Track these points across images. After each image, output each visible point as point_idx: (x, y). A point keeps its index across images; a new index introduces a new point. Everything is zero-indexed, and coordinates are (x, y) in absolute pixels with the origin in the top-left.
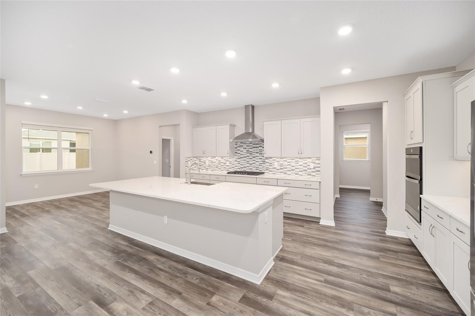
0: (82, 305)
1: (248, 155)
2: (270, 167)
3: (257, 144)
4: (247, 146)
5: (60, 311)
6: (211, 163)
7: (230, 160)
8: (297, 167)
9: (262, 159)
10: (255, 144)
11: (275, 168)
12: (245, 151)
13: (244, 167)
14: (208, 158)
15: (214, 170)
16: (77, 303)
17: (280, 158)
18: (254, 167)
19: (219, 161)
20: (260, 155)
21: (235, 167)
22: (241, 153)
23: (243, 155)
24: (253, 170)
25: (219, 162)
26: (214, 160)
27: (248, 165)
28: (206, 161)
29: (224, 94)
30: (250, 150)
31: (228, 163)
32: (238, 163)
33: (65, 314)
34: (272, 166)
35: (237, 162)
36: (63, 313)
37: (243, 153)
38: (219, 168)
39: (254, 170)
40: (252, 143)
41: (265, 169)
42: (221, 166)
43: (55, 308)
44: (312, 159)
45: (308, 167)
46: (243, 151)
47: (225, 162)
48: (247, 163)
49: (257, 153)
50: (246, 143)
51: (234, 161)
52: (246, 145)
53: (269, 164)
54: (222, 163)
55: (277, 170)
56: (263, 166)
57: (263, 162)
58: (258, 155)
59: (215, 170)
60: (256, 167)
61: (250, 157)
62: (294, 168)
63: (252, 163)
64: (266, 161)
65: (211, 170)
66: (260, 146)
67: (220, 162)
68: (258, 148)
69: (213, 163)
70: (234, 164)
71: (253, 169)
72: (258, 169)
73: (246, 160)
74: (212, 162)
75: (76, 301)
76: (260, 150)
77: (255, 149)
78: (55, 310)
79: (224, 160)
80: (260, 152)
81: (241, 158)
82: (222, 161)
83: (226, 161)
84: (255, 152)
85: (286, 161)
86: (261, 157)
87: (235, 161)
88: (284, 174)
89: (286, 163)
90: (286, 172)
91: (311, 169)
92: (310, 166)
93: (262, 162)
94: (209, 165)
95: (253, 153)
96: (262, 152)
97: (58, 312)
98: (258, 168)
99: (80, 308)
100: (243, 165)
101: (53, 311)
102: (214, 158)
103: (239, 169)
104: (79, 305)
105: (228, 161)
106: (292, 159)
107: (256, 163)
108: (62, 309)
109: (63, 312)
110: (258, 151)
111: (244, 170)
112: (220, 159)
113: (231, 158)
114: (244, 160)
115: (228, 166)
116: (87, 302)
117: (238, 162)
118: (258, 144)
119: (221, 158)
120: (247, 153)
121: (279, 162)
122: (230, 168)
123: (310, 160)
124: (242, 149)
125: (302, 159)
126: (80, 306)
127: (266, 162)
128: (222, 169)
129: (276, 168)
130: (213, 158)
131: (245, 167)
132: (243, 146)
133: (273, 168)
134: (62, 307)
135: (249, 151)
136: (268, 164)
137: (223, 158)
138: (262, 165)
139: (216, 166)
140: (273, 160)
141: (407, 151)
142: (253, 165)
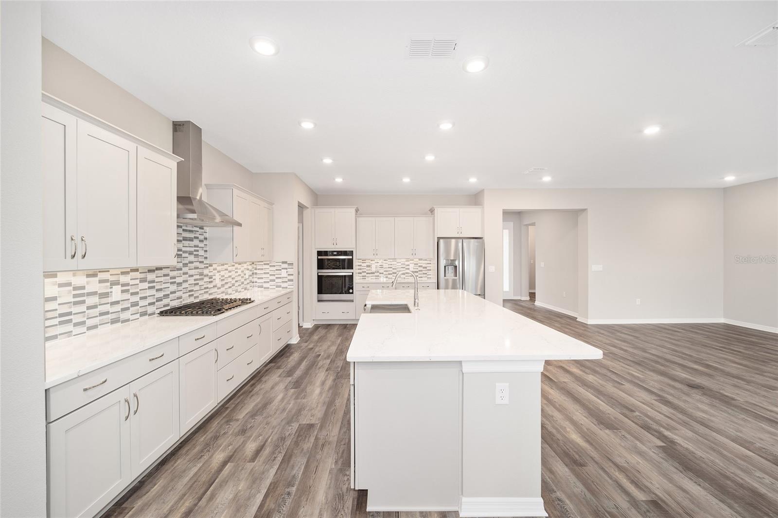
2: (209, 286)
3: (190, 231)
7: (124, 279)
9: (198, 268)
10: (186, 231)
11: (216, 286)
13: (164, 296)
17: (221, 265)
18: (185, 291)
19: (75, 289)
20: (196, 259)
25: (75, 296)
27: (173, 288)
29: (308, 125)
30: (178, 246)
31: (116, 293)
32: (149, 288)
34: (212, 282)
35: (146, 285)
38: (76, 319)
40: (182, 227)
41: (203, 292)
42: (89, 308)
44: (247, 263)
47: (103, 288)
48: (171, 283)
49: (190, 253)
51: (138, 282)
53: (209, 278)
54: (89, 294)
55: (218, 289)
56: (199, 284)
57: (200, 275)
58: (192, 258)
60: (189, 292)
64: (206, 272)
66: (194, 238)
67: (82, 295)
68: (192, 241)
70: (137, 293)
71: (184, 296)
76: (195, 246)
77: (186, 243)
79: (101, 282)
80: (195, 251)
82: (93, 285)
83: (109, 284)
85: (227, 270)
86: (197, 264)
87: (143, 280)
89: (227, 274)
91: (246, 280)
92: (245, 274)
93: (198, 277)
95: (183, 255)
96: (198, 251)
98: (193, 291)
100: (161, 290)
105: (116, 283)
106: (232, 266)
107: (189, 278)
110: (192, 249)
112: (80, 280)
113: (128, 273)
115: (117, 302)
117: (149, 282)
118: (193, 231)
119: (88, 276)
121: (220, 272)
122: (122, 310)
123: (245, 266)
125: (240, 264)
127: (206, 276)
128: (90, 323)
129: (218, 285)
131: (168, 296)
133: (214, 287)
136: (207, 279)
137: (96, 276)
139: (61, 315)
140: (214, 269)
141: (319, 253)
142: (184, 285)
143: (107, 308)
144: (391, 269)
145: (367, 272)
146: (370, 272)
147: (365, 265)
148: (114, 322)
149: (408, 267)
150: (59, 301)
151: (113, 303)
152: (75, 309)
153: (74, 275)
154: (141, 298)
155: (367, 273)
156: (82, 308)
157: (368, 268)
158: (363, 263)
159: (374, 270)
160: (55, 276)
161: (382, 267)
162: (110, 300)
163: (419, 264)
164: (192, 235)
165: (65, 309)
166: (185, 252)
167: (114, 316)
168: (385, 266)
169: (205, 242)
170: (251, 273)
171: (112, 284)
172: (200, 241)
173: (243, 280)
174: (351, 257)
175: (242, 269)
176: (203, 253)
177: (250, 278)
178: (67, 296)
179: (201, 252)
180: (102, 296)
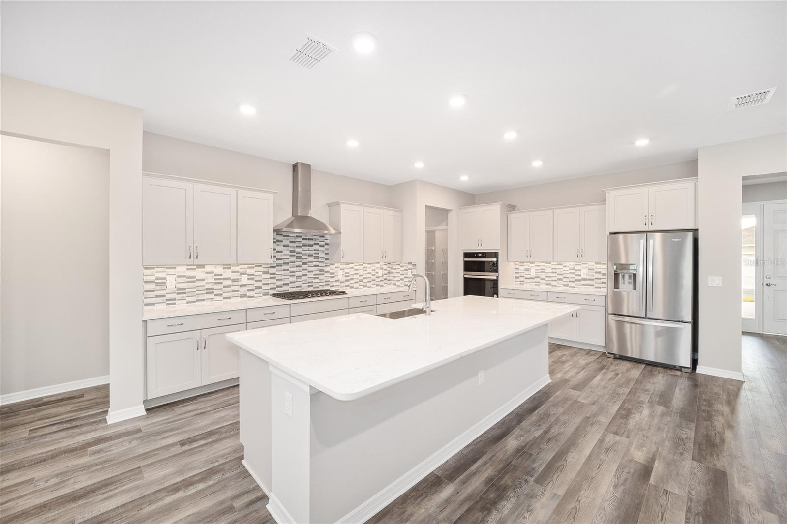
0: (664, 489)
1: (293, 259)
2: (331, 280)
3: (309, 239)
4: (290, 242)
5: (693, 511)
6: (188, 282)
7: (249, 271)
8: (365, 276)
9: (318, 266)
10: (306, 239)
11: (339, 281)
12: (286, 251)
13: (284, 284)
14: (175, 268)
15: (198, 301)
16: (666, 496)
17: (346, 265)
18: (304, 282)
19: (215, 275)
20: (316, 260)
21: (263, 287)
23: (281, 259)
24: (302, 288)
25: (215, 279)
26: (199, 274)
27: (294, 279)
28: (167, 277)
29: (353, 144)
30: (297, 250)
31: (244, 280)
32: (270, 278)
33: (691, 502)
34: (334, 277)
35: (268, 276)
36: (692, 504)
37: (281, 255)
38: (216, 292)
39: (305, 288)
40: (301, 237)
41: (324, 284)
42: (224, 287)
43: (694, 519)
44: (381, 264)
46: (282, 252)
47: (234, 276)
48: (290, 276)
49: (310, 255)
50: (288, 236)
51: (261, 273)
52: (288, 240)
53: (331, 274)
54: (225, 279)
55: (341, 283)
56: (320, 278)
57: (320, 271)
58: (311, 259)
59: (203, 300)
60: (309, 283)
61: (297, 264)
62: (361, 278)
63: (300, 274)
64: (326, 269)
65: (188, 303)
66: (315, 244)
67: (221, 279)
68: (313, 246)
69: (194, 282)
70: (261, 281)
71: (303, 285)
72: (312, 286)
73: (288, 270)
74: (192, 279)
75: (663, 500)
76: (315, 250)
77: (306, 248)
78: (697, 517)
79: (232, 272)
80: (315, 253)
81: (278, 265)
82: (228, 274)
83: (239, 274)
85: (353, 268)
87: (264, 273)
88: (350, 288)
89: (352, 272)
90: (352, 285)
91: (379, 277)
92: (378, 273)
93: (318, 273)
94: (178, 289)
95: (303, 257)
96: (318, 253)
97: (696, 512)
98: (312, 282)
99: (669, 490)
100: (281, 280)
101: (701, 519)
102: (197, 270)
103: (275, 288)
104: (667, 493)
105: (245, 273)
106: (360, 265)
107: (308, 273)
108: (689, 510)
109: (690, 505)
110: (313, 252)
111: (284, 291)
112: (219, 270)
113: (254, 267)
114: (284, 270)
115: (245, 285)
116: (656, 486)
117: (270, 274)
118: (312, 239)
119: (224, 269)
120: (290, 255)
121: (344, 269)
122: (249, 290)
123: (378, 266)
124: (279, 248)
125: (371, 264)
126: (668, 491)
127: (326, 272)
128: (225, 295)
130: (195, 269)
131: (287, 284)
132: (282, 242)
133: (336, 281)
134: (687, 512)
135: (294, 252)
136: (328, 275)
137: (230, 268)
138: (318, 278)
139: (207, 289)
140: (336, 268)
141: (467, 255)
142: (304, 278)
143: (237, 288)
144: (556, 275)
145: (526, 276)
146: (529, 276)
147: (523, 268)
148: (241, 296)
149: (578, 273)
150: (206, 281)
151: (241, 286)
152: (216, 287)
153: (215, 267)
154: (263, 284)
155: (525, 278)
156: (221, 286)
157: (527, 272)
158: (521, 266)
159: (533, 273)
160: (204, 268)
161: (543, 271)
162: (239, 283)
163: (595, 270)
164: (312, 242)
165: (210, 286)
166: (303, 254)
167: (242, 293)
168: (549, 270)
169: (326, 247)
170: (386, 272)
171: (242, 274)
172: (320, 246)
173: (374, 277)
174: (495, 259)
175: (373, 268)
176: (323, 255)
177: (385, 276)
178: (211, 279)
179: (321, 255)
180: (234, 280)
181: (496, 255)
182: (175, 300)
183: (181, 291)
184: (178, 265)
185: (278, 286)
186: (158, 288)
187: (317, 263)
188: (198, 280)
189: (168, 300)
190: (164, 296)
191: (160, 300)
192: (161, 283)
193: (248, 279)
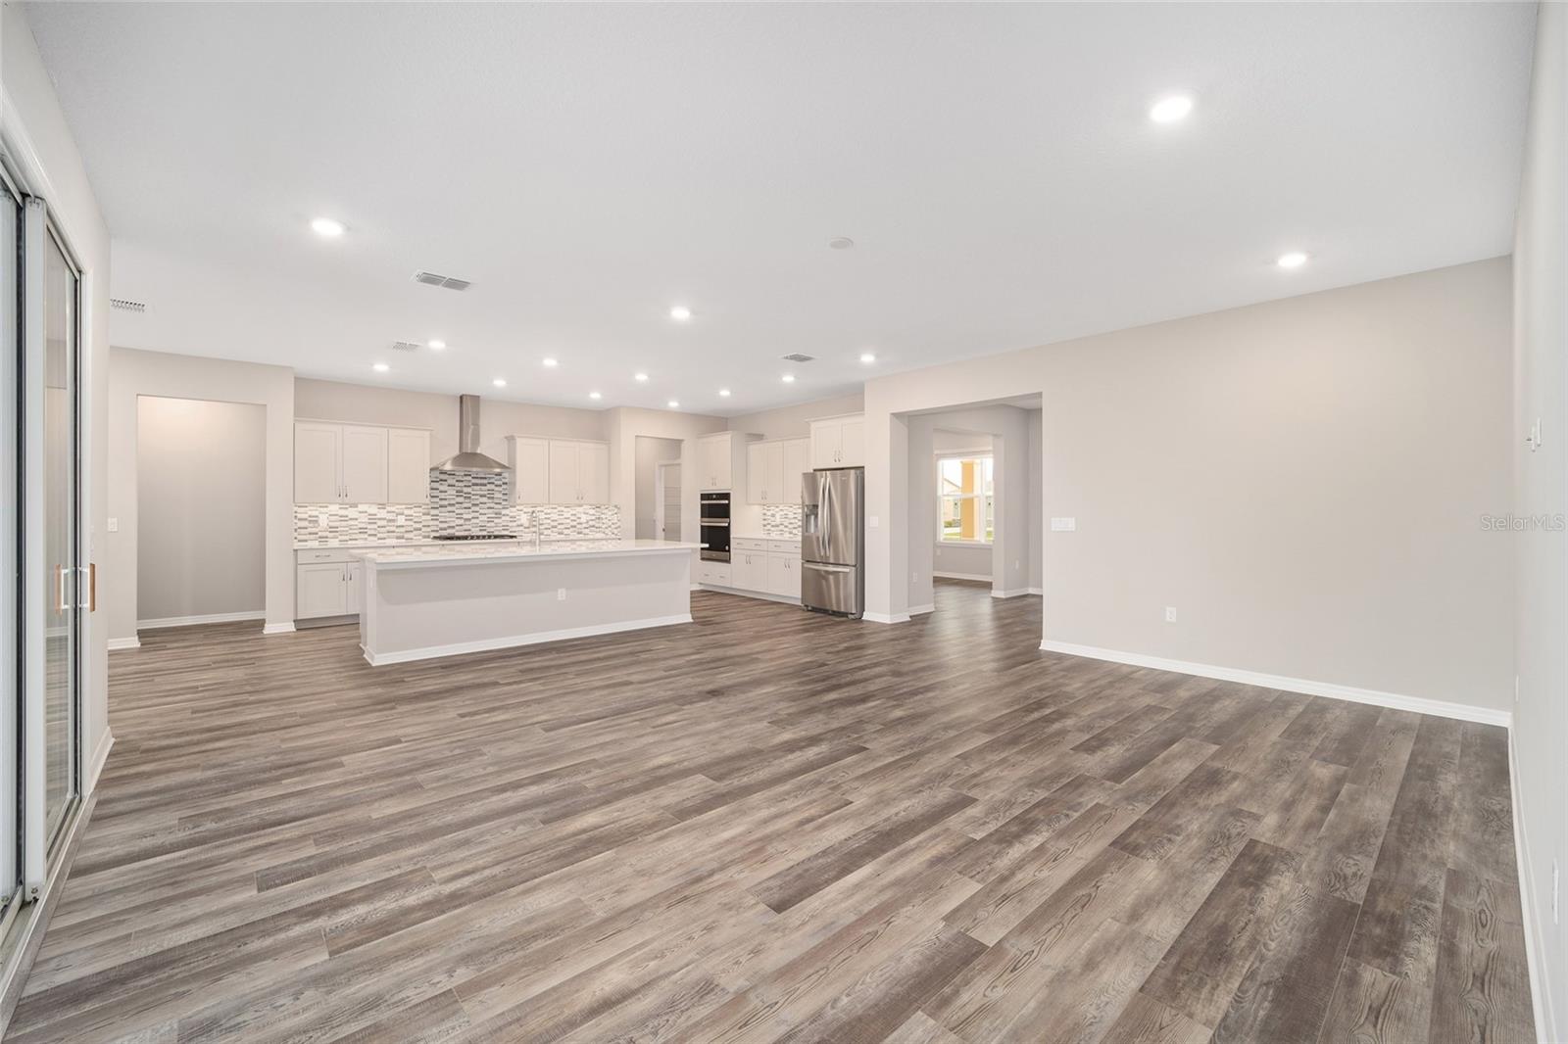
1: (461, 499)
2: (510, 524)
3: (481, 478)
4: (457, 481)
6: (341, 521)
7: (407, 512)
8: (560, 522)
9: (493, 508)
10: (477, 478)
11: (521, 526)
12: (452, 491)
13: (449, 526)
14: (326, 507)
17: (532, 507)
18: (474, 524)
19: (370, 514)
20: (491, 501)
21: (424, 529)
22: (442, 496)
23: (445, 499)
24: (472, 532)
25: (370, 518)
26: (352, 513)
27: (461, 522)
28: (320, 516)
30: (466, 490)
31: (401, 520)
32: (432, 519)
34: (515, 521)
35: (429, 517)
37: (445, 495)
38: (370, 532)
39: (476, 532)
40: (471, 475)
41: (501, 529)
42: (379, 526)
44: (585, 507)
45: (578, 521)
46: (445, 492)
47: (390, 516)
48: (457, 518)
49: (482, 496)
50: (454, 474)
51: (421, 514)
52: (454, 478)
53: (510, 518)
54: (380, 519)
55: (525, 529)
56: (496, 521)
57: (496, 514)
58: (484, 500)
59: (356, 539)
60: (480, 525)
61: (465, 505)
62: (555, 524)
63: (470, 516)
64: (504, 512)
65: (339, 541)
66: (489, 483)
67: (375, 518)
68: (486, 485)
69: (346, 521)
70: (421, 522)
71: (472, 528)
72: (484, 529)
73: (454, 512)
74: (344, 518)
76: (489, 490)
77: (475, 487)
79: (388, 512)
80: (489, 494)
81: (441, 506)
82: (382, 514)
83: (395, 514)
84: (477, 495)
85: (542, 512)
87: (425, 514)
89: (541, 517)
90: (541, 532)
91: (581, 524)
92: (580, 518)
93: (493, 516)
94: (329, 527)
95: (472, 497)
96: (493, 494)
98: (484, 525)
100: (445, 522)
102: (350, 509)
103: (437, 531)
105: (402, 514)
107: (480, 516)
110: (486, 492)
111: (448, 534)
113: (412, 508)
114: (449, 512)
115: (403, 526)
117: (432, 515)
118: (485, 478)
119: (379, 508)
120: (457, 496)
121: (529, 513)
122: (407, 532)
123: (580, 509)
124: (442, 488)
125: (569, 507)
127: (504, 515)
128: (380, 535)
129: (524, 525)
130: (345, 508)
131: (455, 526)
132: (444, 481)
133: (518, 526)
135: (462, 492)
136: (508, 518)
137: (386, 508)
138: (494, 521)
139: (360, 528)
140: (518, 510)
141: (704, 497)
142: (473, 521)
143: (393, 528)
146: (774, 523)
148: (398, 538)
150: (359, 520)
151: (397, 527)
152: (370, 526)
153: (369, 507)
154: (424, 526)
155: (771, 526)
156: (375, 526)
157: (773, 519)
160: (357, 507)
162: (396, 524)
164: (485, 481)
165: (363, 526)
166: (474, 495)
167: (399, 534)
169: (504, 486)
170: (593, 518)
171: (397, 514)
172: (496, 486)
173: (575, 523)
174: (727, 502)
175: (572, 512)
176: (500, 496)
177: (591, 523)
178: (364, 518)
179: (497, 495)
180: (390, 521)
181: (726, 496)
182: (327, 537)
183: (333, 529)
184: (330, 503)
185: (441, 529)
186: (311, 525)
187: (492, 505)
188: (351, 519)
189: (320, 537)
190: (317, 534)
191: (312, 537)
192: (314, 521)
193: (406, 520)
